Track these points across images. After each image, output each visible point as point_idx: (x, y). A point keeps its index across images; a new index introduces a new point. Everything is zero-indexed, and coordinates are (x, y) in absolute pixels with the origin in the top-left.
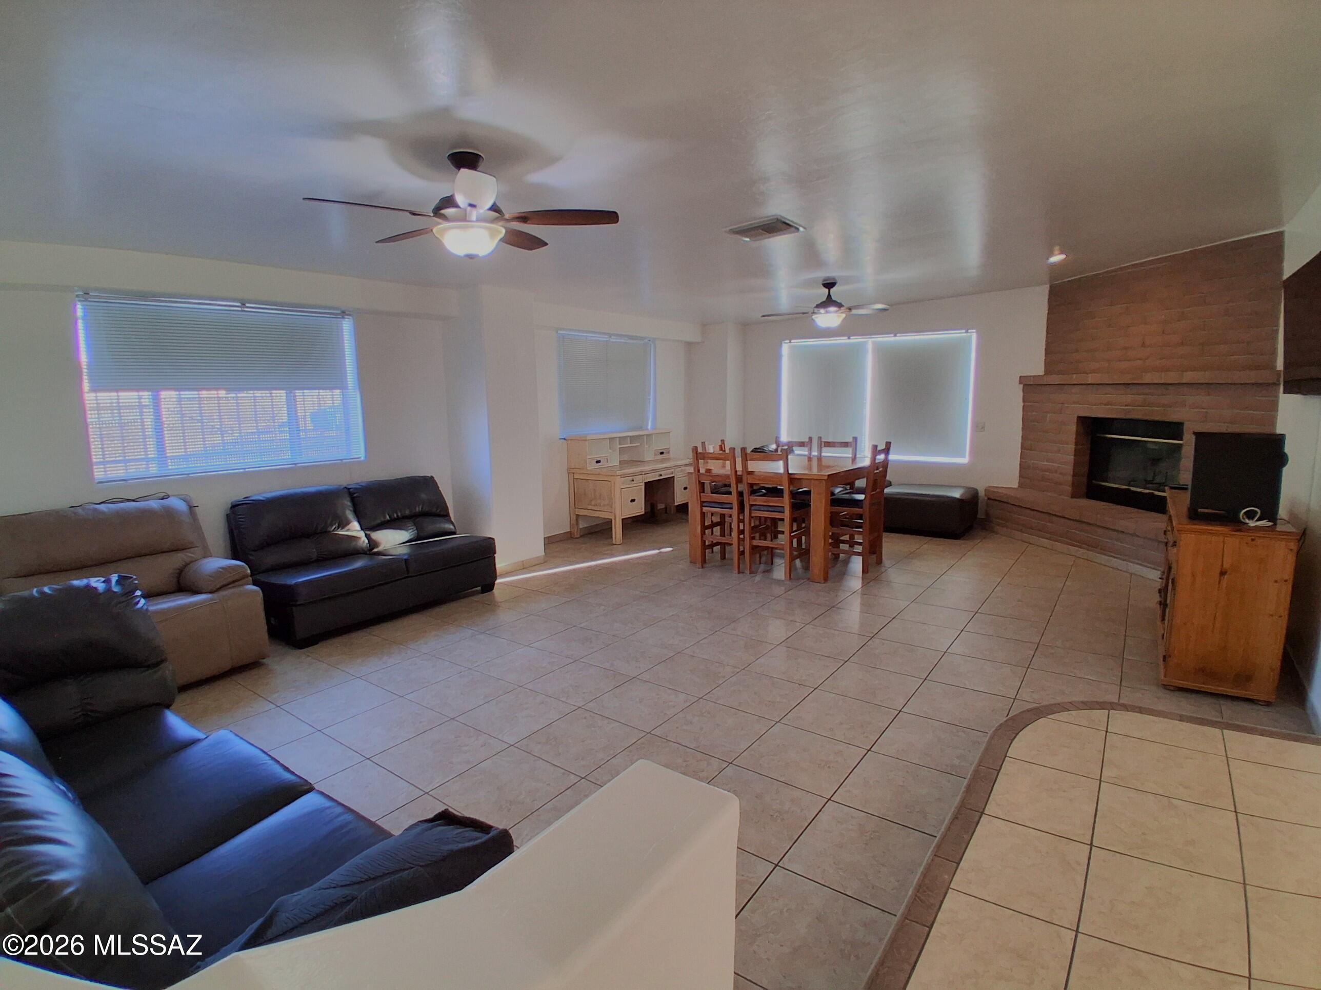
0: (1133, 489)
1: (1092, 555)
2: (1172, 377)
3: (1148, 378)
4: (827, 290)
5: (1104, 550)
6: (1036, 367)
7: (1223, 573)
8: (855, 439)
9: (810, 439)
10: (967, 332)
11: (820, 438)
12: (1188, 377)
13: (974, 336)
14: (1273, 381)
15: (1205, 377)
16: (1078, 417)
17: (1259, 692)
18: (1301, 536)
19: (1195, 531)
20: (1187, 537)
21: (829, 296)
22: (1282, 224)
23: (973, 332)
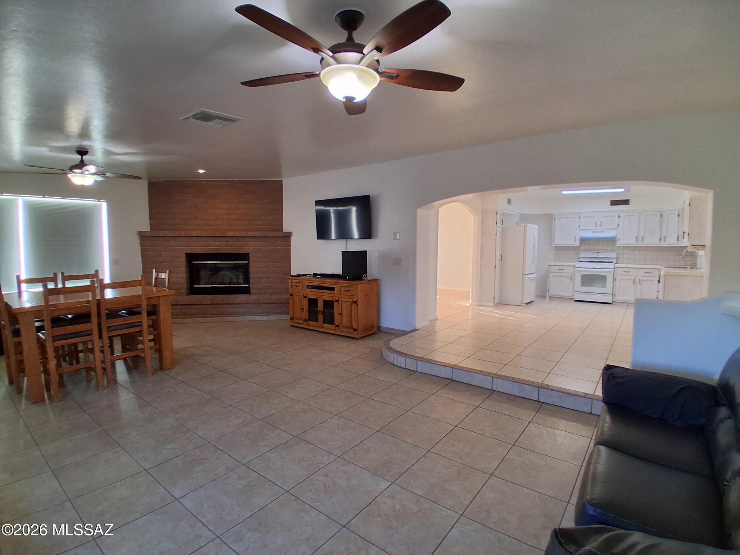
2: (243, 234)
3: (229, 234)
4: (80, 157)
5: (229, 315)
6: (146, 227)
7: (366, 296)
8: (97, 271)
9: (55, 274)
10: (99, 201)
11: (63, 274)
12: (250, 234)
13: (104, 206)
14: (288, 235)
15: (259, 234)
16: (186, 253)
17: (375, 330)
18: (378, 280)
19: (360, 284)
20: (359, 286)
21: (82, 161)
22: (281, 177)
23: (104, 202)
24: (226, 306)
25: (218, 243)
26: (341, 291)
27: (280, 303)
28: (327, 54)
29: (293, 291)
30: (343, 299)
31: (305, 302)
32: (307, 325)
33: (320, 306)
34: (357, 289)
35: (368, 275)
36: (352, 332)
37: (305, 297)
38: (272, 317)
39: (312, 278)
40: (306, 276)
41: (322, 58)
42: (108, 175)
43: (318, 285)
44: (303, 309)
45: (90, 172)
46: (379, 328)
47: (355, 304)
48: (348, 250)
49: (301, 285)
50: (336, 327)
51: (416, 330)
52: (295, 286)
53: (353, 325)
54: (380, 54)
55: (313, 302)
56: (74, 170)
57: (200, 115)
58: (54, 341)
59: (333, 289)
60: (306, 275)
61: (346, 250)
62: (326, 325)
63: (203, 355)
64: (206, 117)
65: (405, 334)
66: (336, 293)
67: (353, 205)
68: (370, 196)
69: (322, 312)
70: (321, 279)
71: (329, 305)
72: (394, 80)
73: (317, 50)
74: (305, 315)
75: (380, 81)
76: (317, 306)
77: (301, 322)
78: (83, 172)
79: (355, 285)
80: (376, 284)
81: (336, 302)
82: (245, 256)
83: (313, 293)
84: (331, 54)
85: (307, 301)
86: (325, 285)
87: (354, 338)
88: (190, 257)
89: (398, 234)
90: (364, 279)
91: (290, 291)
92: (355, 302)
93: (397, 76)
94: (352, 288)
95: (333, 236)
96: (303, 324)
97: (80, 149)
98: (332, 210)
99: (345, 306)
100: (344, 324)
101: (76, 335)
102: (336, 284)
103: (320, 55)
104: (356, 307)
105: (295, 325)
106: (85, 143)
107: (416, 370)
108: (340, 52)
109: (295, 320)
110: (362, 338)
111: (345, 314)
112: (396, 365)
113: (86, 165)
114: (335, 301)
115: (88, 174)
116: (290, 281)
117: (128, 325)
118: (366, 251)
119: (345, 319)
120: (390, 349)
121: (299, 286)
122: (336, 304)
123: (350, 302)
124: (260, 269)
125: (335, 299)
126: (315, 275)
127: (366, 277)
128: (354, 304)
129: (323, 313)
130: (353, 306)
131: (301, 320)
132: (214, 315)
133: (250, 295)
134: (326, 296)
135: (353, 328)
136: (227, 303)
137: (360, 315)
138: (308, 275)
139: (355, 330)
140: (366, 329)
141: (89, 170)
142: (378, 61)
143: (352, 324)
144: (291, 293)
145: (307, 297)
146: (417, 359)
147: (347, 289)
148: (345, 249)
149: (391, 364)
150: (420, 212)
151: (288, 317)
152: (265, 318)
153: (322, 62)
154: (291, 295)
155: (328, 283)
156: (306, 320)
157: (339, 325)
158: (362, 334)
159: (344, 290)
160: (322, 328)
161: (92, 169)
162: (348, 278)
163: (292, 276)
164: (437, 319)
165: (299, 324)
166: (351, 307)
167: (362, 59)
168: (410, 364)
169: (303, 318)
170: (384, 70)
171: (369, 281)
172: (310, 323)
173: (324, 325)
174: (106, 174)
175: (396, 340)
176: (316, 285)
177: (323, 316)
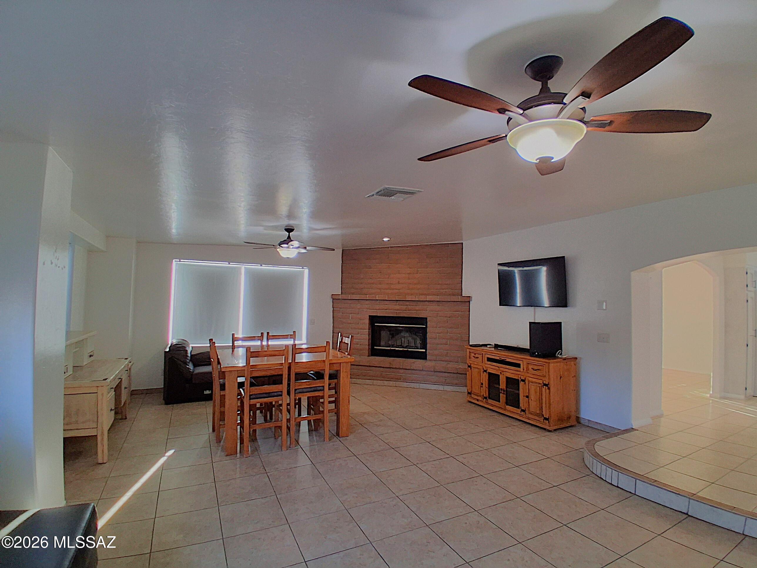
0: (409, 350)
1: (398, 383)
3: (409, 298)
4: (288, 233)
5: (405, 380)
6: (338, 291)
7: (561, 378)
9: (262, 334)
10: (303, 268)
11: (268, 333)
12: (429, 298)
13: (306, 271)
14: (468, 301)
15: (437, 298)
16: (369, 316)
17: (573, 422)
18: (576, 358)
19: (553, 363)
20: (551, 365)
21: (289, 237)
22: (462, 240)
23: (306, 269)
24: (402, 371)
25: (398, 307)
26: (528, 369)
27: (457, 373)
28: (516, 113)
29: (471, 363)
30: (530, 379)
31: (485, 378)
32: (487, 403)
33: (503, 385)
34: (549, 369)
35: (562, 352)
36: (543, 421)
37: (485, 371)
38: (448, 388)
39: (493, 349)
40: (487, 346)
41: (509, 118)
42: (308, 248)
43: (500, 358)
44: (482, 384)
45: (294, 246)
46: (578, 419)
47: (547, 387)
48: (536, 321)
49: (480, 356)
50: (522, 412)
51: (633, 429)
52: (474, 357)
53: (544, 413)
54: (588, 99)
55: (493, 378)
56: (282, 245)
57: (383, 192)
58: (250, 399)
59: (518, 365)
60: (485, 345)
61: (535, 319)
62: (508, 407)
63: (376, 425)
64: (388, 193)
65: (616, 435)
66: (522, 371)
67: (543, 265)
68: (565, 257)
69: (504, 391)
70: (505, 352)
71: (513, 383)
72: (607, 128)
73: (502, 111)
74: (484, 391)
75: (587, 131)
76: (499, 384)
77: (480, 398)
78: (289, 246)
79: (547, 364)
80: (575, 364)
81: (522, 382)
82: (423, 320)
83: (494, 367)
84: (521, 112)
85: (487, 375)
86: (508, 360)
87: (545, 429)
88: (373, 319)
89: (605, 304)
90: (558, 357)
91: (469, 362)
92: (545, 385)
93: (611, 122)
94: (542, 367)
95: (519, 302)
96: (482, 401)
97: (288, 227)
98: (516, 270)
99: (533, 388)
100: (532, 409)
101: (269, 395)
102: (523, 360)
103: (507, 115)
104: (547, 390)
105: (474, 401)
106: (292, 222)
107: (634, 493)
108: (531, 107)
109: (472, 395)
110: (555, 430)
111: (532, 397)
112: (604, 480)
113: (292, 241)
114: (520, 380)
115: (292, 248)
116: (468, 350)
117: (312, 389)
118: (560, 323)
119: (534, 406)
120: (596, 455)
121: (478, 358)
122: (521, 384)
123: (539, 383)
124: (438, 334)
125: (521, 378)
126: (496, 346)
127: (561, 354)
128: (544, 387)
129: (505, 393)
130: (544, 390)
131: (480, 396)
132: (390, 379)
133: (426, 360)
134: (510, 372)
135: (543, 415)
136: (404, 368)
137: (553, 402)
138: (488, 346)
139: (546, 419)
140: (561, 420)
141: (293, 245)
142: (583, 109)
143: (542, 412)
144: (469, 364)
145: (487, 371)
146: (637, 477)
147: (536, 368)
148: (533, 318)
149: (597, 477)
150: (635, 275)
151: (465, 390)
152: (441, 388)
153: (510, 121)
154: (469, 366)
155: (512, 358)
156: (486, 398)
157: (525, 410)
158: (555, 425)
159: (532, 368)
160: (505, 410)
161: (296, 244)
162: (536, 354)
163: (471, 346)
164: (661, 416)
165: (478, 400)
166: (541, 391)
167: (562, 110)
168: (626, 483)
169: (482, 394)
170: (591, 118)
171: (565, 359)
172: (490, 401)
173: (507, 406)
174: (307, 247)
175: (604, 443)
176: (498, 358)
177: (505, 396)
